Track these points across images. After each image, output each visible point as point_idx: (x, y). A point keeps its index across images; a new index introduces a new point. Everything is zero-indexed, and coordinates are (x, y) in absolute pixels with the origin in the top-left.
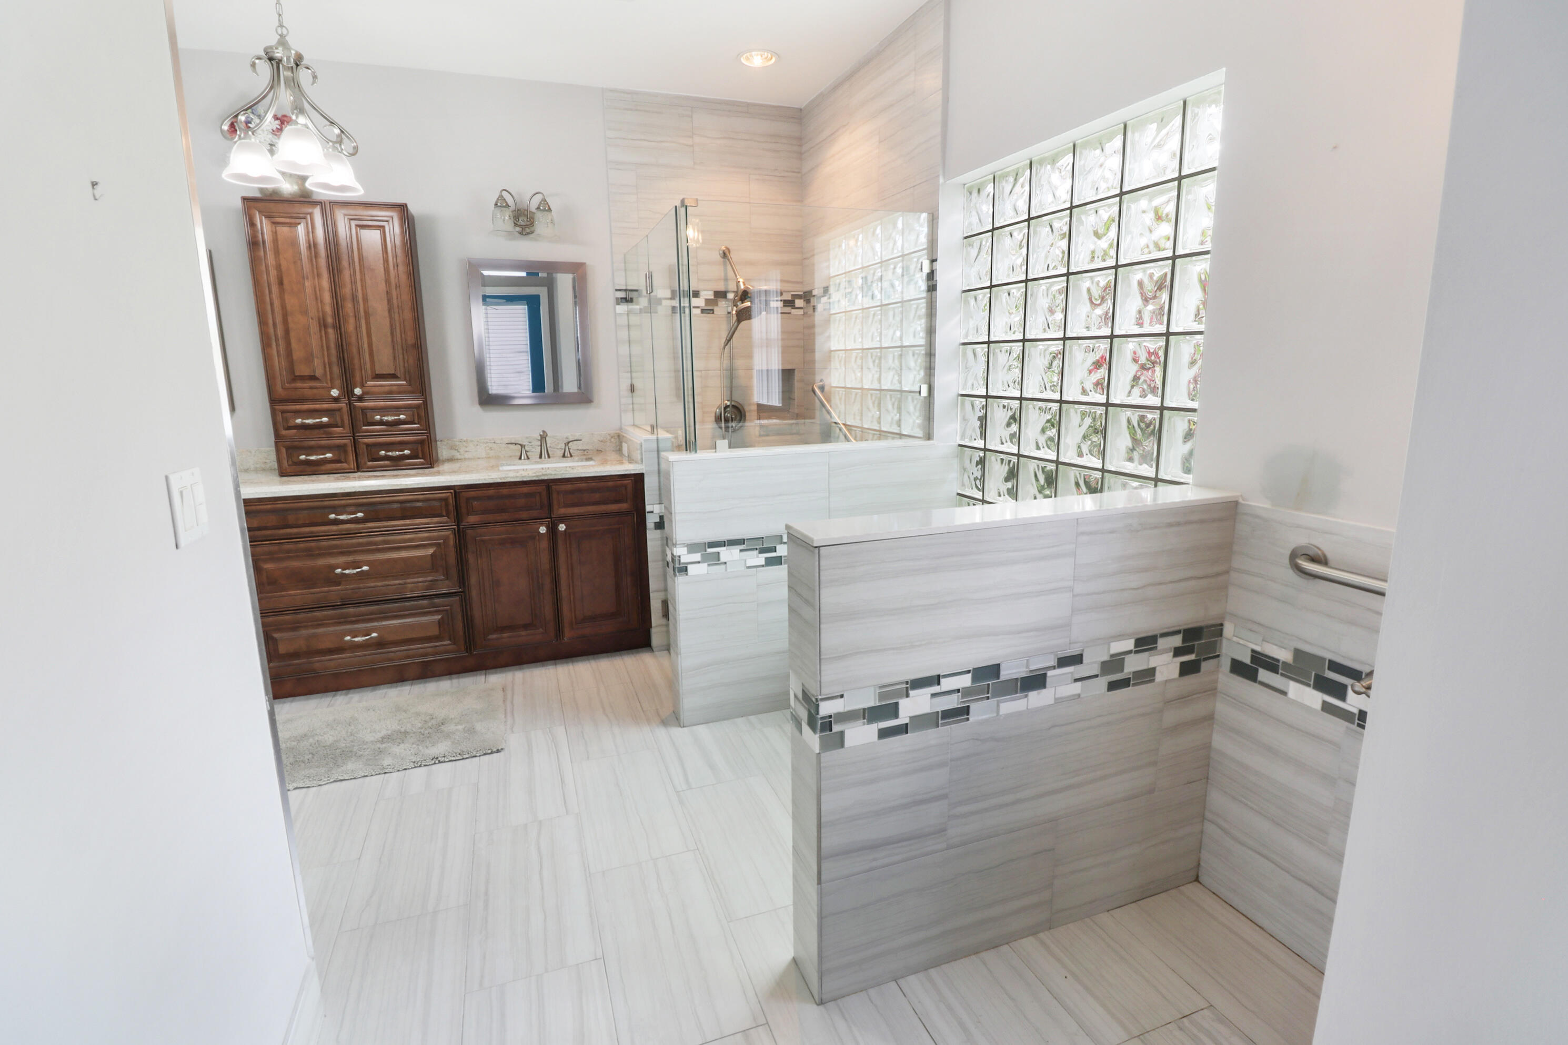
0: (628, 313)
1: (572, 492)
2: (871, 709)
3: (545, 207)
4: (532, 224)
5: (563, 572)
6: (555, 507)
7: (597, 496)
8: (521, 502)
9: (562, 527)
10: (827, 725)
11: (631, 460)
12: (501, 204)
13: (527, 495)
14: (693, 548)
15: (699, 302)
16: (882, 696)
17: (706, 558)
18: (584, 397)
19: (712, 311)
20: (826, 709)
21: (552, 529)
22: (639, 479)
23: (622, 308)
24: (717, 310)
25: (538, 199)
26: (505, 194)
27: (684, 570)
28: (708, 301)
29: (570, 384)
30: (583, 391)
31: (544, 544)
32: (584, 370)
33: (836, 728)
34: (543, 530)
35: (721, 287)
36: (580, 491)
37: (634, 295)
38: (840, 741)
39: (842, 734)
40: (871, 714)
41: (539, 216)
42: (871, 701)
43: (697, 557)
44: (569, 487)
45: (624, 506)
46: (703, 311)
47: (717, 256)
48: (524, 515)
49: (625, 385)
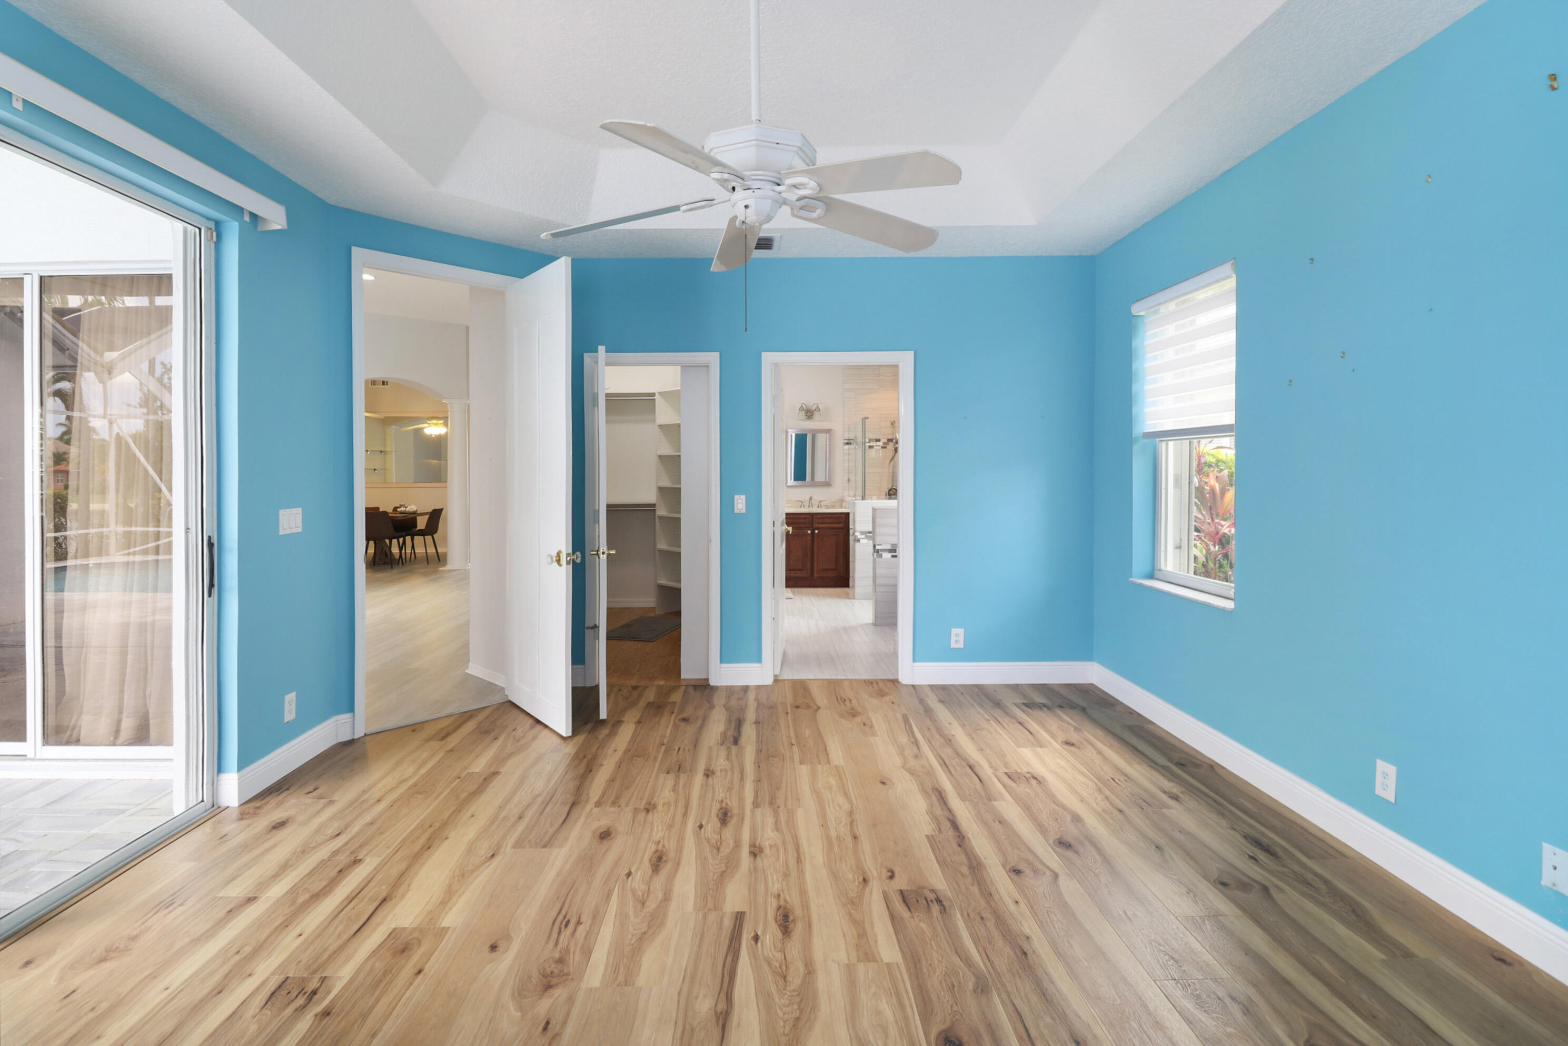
0: (849, 449)
1: (821, 518)
2: (889, 550)
3: (818, 409)
4: (813, 415)
5: (815, 549)
6: (814, 523)
7: (830, 521)
8: (802, 521)
9: (816, 531)
10: (878, 551)
11: (845, 508)
12: (801, 409)
13: (805, 518)
14: (862, 533)
15: (881, 444)
16: (892, 547)
17: (867, 537)
18: (827, 484)
19: (885, 447)
20: (877, 547)
21: (813, 532)
22: (848, 514)
23: (847, 447)
24: (888, 447)
25: (815, 406)
26: (803, 405)
27: (859, 541)
28: (884, 443)
29: (820, 477)
30: (827, 480)
31: (809, 538)
32: (830, 471)
33: (880, 553)
34: (809, 532)
35: (890, 437)
36: (823, 518)
37: (852, 441)
38: (881, 556)
39: (881, 554)
40: (890, 551)
41: (815, 412)
42: (889, 547)
43: (863, 536)
44: (820, 516)
45: (841, 525)
46: (882, 447)
47: (889, 424)
48: (802, 526)
49: (846, 478)
